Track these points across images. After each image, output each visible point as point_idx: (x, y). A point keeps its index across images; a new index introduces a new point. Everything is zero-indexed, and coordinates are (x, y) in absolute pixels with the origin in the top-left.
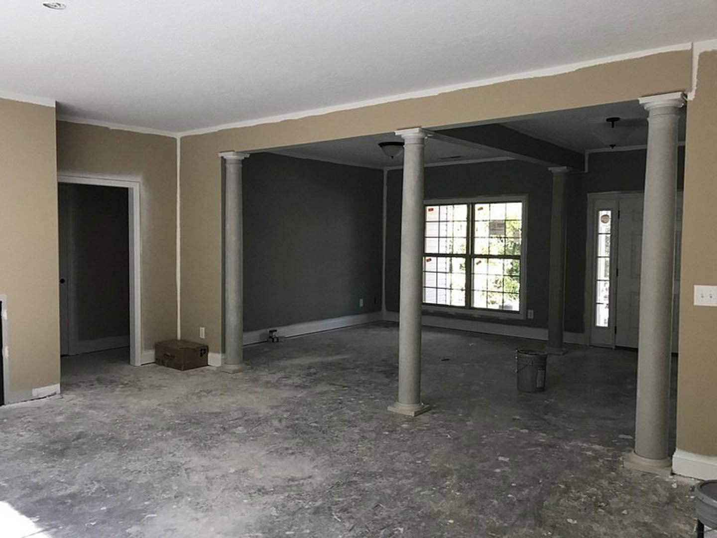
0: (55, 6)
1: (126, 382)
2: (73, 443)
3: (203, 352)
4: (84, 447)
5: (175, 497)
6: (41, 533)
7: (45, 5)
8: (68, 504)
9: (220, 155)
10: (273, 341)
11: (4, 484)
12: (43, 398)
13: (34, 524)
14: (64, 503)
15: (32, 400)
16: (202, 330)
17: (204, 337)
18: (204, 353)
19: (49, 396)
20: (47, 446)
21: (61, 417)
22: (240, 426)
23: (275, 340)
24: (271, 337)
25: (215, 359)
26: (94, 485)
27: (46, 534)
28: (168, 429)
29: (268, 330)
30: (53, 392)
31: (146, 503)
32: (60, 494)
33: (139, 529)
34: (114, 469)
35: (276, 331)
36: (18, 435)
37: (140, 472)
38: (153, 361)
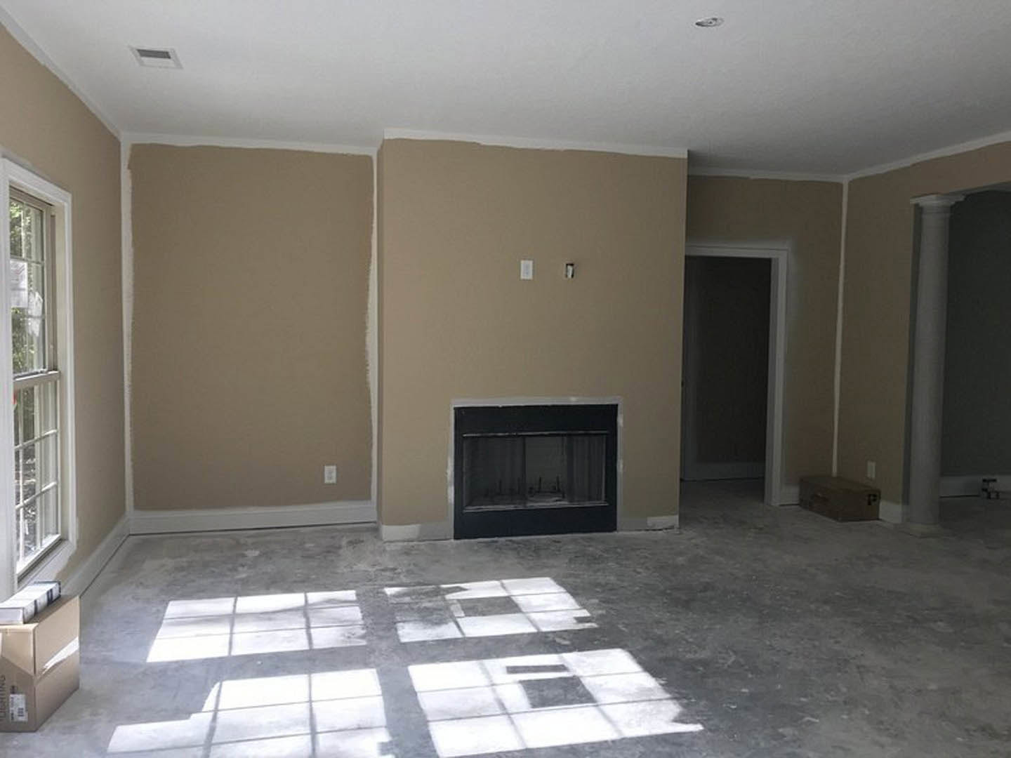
0: (711, 23)
1: (761, 526)
2: (699, 594)
3: (872, 498)
4: (714, 602)
5: (845, 703)
6: (670, 702)
7: (698, 24)
8: (699, 672)
9: (914, 201)
10: (989, 497)
11: (624, 629)
12: (660, 530)
13: (660, 687)
14: (694, 670)
15: (648, 530)
16: (872, 466)
17: (874, 476)
18: (875, 500)
19: (666, 529)
20: (668, 591)
21: (680, 558)
22: (941, 621)
23: (993, 496)
24: (985, 490)
25: (890, 511)
26: (730, 656)
27: (675, 704)
28: (826, 602)
29: (980, 478)
30: (670, 524)
31: (803, 699)
32: (689, 656)
33: (796, 733)
34: (755, 641)
35: (995, 480)
36: (635, 571)
37: (790, 653)
38: (797, 503)
